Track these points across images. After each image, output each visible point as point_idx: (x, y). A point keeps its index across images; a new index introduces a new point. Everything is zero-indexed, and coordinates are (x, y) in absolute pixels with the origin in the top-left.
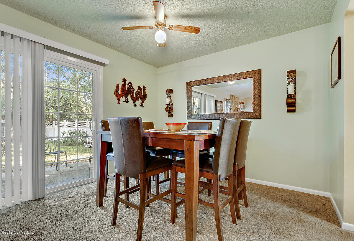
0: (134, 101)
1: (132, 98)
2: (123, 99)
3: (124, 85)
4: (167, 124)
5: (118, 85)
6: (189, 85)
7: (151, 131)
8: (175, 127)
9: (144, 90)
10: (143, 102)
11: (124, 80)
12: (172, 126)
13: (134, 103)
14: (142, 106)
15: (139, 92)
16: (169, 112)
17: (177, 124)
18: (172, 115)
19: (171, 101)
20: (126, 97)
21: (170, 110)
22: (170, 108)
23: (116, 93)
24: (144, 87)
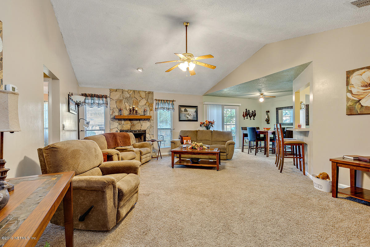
0: (250, 117)
1: (250, 116)
2: (246, 117)
3: (246, 112)
4: (264, 128)
5: (244, 112)
6: (277, 109)
7: (258, 130)
8: (266, 129)
9: (255, 112)
10: (254, 118)
11: (246, 109)
12: (265, 129)
13: (250, 118)
14: (254, 119)
15: (252, 114)
16: (267, 122)
17: (267, 128)
18: (269, 123)
19: (268, 117)
20: (247, 116)
21: (268, 121)
22: (268, 120)
23: (243, 116)
24: (255, 111)
